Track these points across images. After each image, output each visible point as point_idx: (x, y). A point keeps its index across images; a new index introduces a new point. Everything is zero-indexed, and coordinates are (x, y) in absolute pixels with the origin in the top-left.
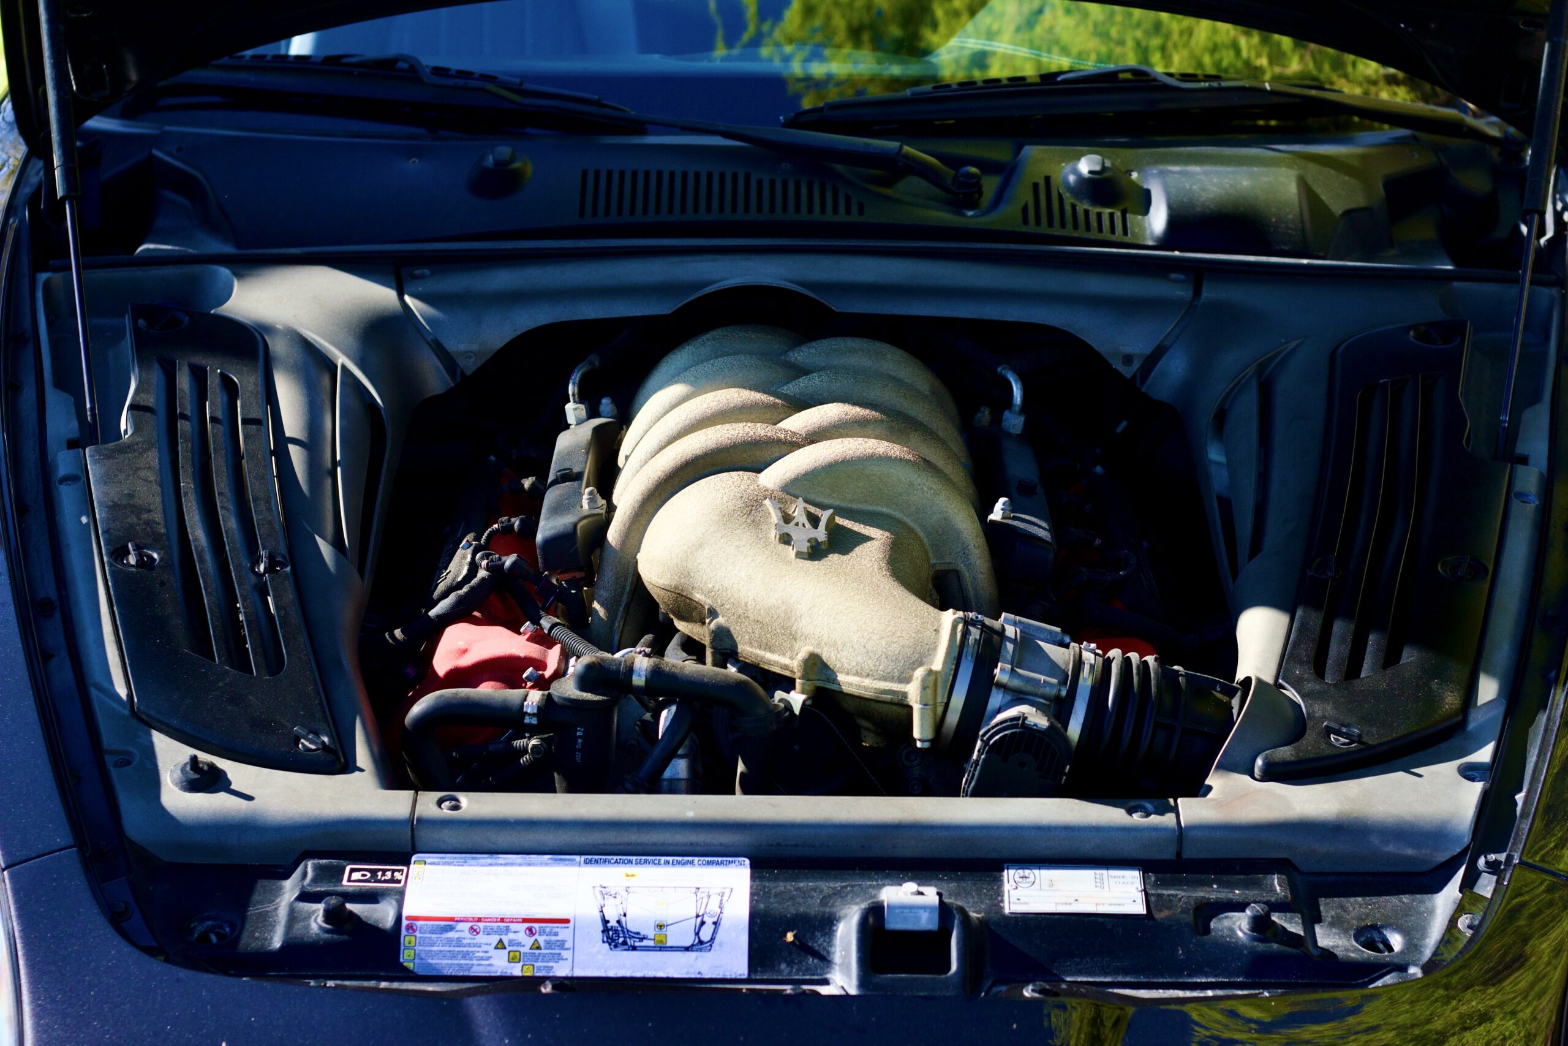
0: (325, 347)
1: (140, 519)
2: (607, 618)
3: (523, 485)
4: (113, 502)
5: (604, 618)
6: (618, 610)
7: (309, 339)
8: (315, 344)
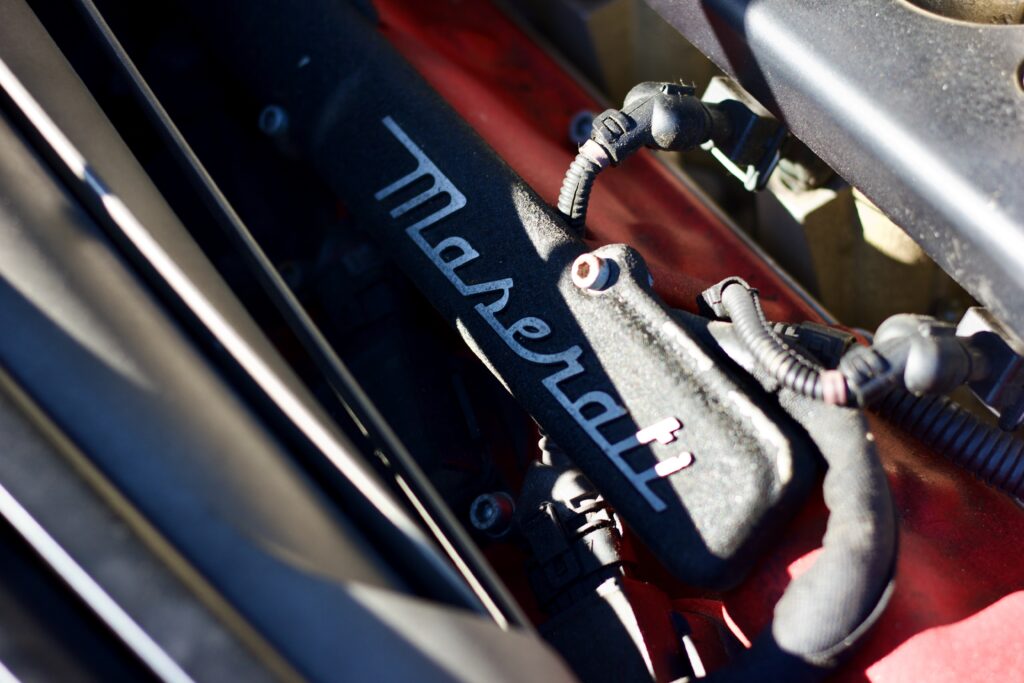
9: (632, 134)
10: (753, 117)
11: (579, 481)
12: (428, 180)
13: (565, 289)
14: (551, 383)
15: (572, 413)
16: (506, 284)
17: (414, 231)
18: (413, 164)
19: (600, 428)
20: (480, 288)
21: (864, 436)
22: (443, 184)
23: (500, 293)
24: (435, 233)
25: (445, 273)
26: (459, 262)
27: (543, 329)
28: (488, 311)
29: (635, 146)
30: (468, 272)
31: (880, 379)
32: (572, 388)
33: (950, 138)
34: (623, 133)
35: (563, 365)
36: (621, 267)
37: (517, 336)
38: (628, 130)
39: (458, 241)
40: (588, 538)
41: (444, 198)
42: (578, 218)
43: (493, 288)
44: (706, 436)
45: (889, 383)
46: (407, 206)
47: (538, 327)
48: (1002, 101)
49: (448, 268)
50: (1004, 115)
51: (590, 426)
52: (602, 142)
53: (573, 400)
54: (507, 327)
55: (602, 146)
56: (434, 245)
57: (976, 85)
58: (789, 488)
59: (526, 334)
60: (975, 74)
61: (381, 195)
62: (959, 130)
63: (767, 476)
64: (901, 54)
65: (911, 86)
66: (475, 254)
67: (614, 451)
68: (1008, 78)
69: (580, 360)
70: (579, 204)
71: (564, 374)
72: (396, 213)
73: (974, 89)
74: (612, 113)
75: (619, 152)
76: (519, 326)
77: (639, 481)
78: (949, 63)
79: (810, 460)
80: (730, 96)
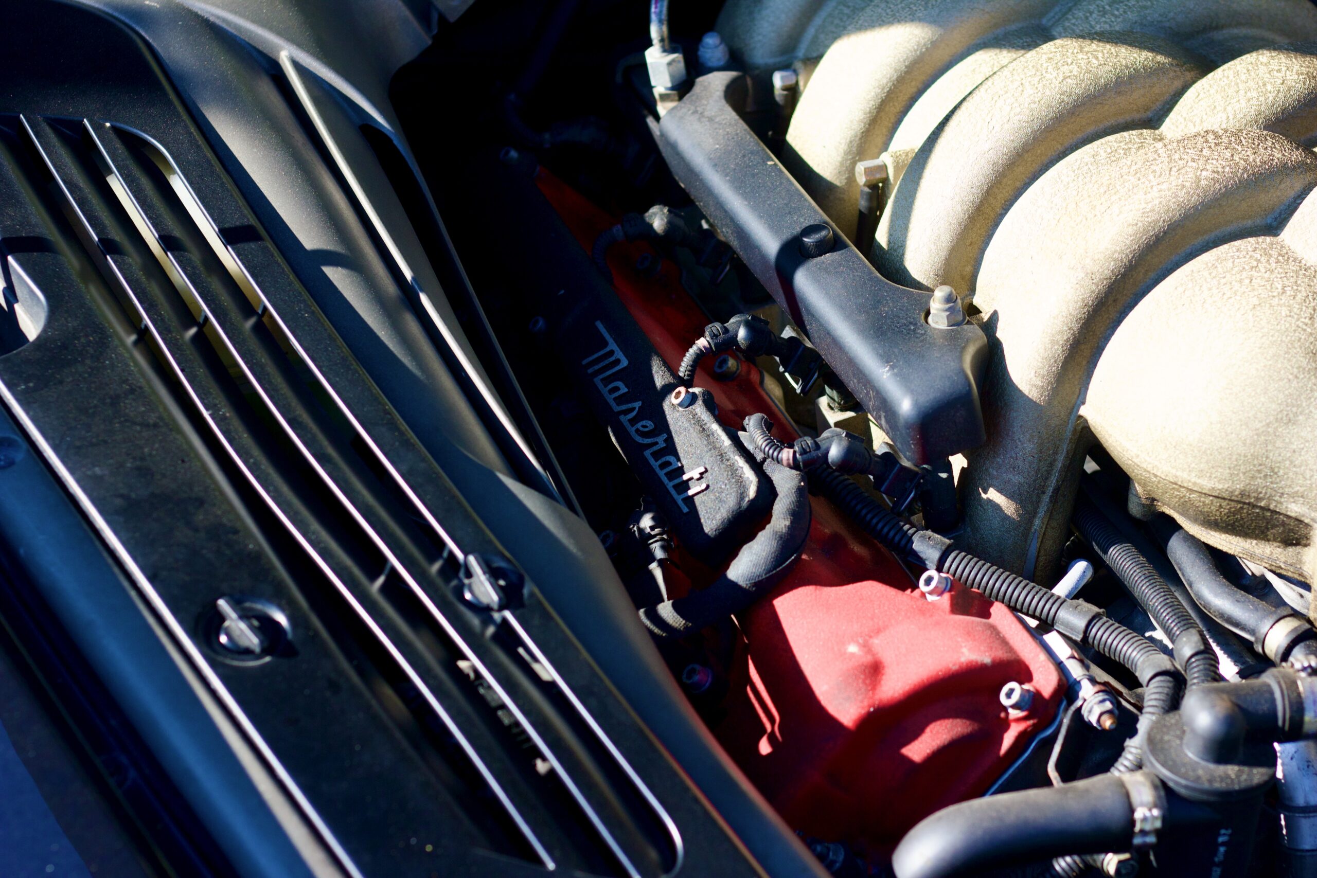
0: (247, 30)
1: (196, 530)
2: (1019, 515)
3: (650, 226)
4: (122, 496)
5: (1015, 516)
6: (1039, 501)
7: (212, 19)
8: (225, 26)
9: (725, 336)
10: (803, 346)
11: (653, 518)
12: (612, 353)
13: (666, 406)
14: (647, 453)
15: (654, 467)
16: (637, 405)
17: (597, 380)
18: (606, 344)
19: (666, 474)
20: (624, 407)
21: (800, 483)
22: (619, 354)
23: (634, 409)
24: (607, 381)
25: (608, 400)
26: (617, 394)
27: (650, 425)
28: (624, 419)
29: (727, 345)
30: (620, 400)
31: (814, 454)
32: (657, 455)
33: (878, 337)
34: (720, 335)
35: (657, 443)
36: (699, 396)
37: (637, 431)
38: (723, 334)
39: (619, 384)
40: (653, 546)
41: (618, 362)
42: (687, 380)
43: (631, 407)
44: (717, 476)
45: (818, 457)
46: (596, 367)
47: (648, 425)
48: (911, 323)
49: (610, 399)
50: (910, 329)
51: (662, 474)
52: (708, 339)
53: (656, 461)
54: (633, 426)
55: (708, 341)
56: (606, 386)
57: (901, 315)
58: (752, 502)
59: (642, 429)
60: (903, 310)
61: (584, 362)
62: (884, 333)
63: (742, 496)
64: (868, 298)
65: (867, 313)
66: (626, 390)
67: (670, 485)
68: (919, 314)
69: (665, 441)
70: (689, 371)
71: (656, 448)
72: (590, 371)
73: (899, 317)
74: (718, 325)
75: (716, 345)
76: (639, 425)
77: (679, 499)
78: (891, 304)
79: (767, 490)
80: (793, 334)
